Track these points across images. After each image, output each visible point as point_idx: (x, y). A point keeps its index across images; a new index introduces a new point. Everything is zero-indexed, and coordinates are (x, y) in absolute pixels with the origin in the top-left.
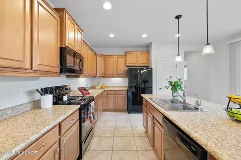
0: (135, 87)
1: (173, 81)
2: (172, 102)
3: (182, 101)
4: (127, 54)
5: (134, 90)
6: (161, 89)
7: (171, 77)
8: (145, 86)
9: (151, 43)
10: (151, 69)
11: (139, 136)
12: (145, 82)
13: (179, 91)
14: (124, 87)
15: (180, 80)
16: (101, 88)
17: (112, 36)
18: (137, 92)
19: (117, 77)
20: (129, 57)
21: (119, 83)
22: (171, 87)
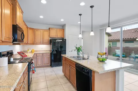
0: (56, 50)
1: (78, 47)
2: (78, 57)
3: (82, 56)
4: (51, 29)
5: (55, 52)
6: (72, 51)
7: (77, 45)
8: (61, 50)
9: (65, 24)
10: (66, 40)
11: (61, 78)
12: (61, 47)
13: (81, 52)
14: (48, 51)
15: (81, 46)
16: (31, 52)
17: (41, 17)
18: (57, 54)
19: (43, 44)
20: (51, 31)
21: (44, 48)
22: (77, 50)
